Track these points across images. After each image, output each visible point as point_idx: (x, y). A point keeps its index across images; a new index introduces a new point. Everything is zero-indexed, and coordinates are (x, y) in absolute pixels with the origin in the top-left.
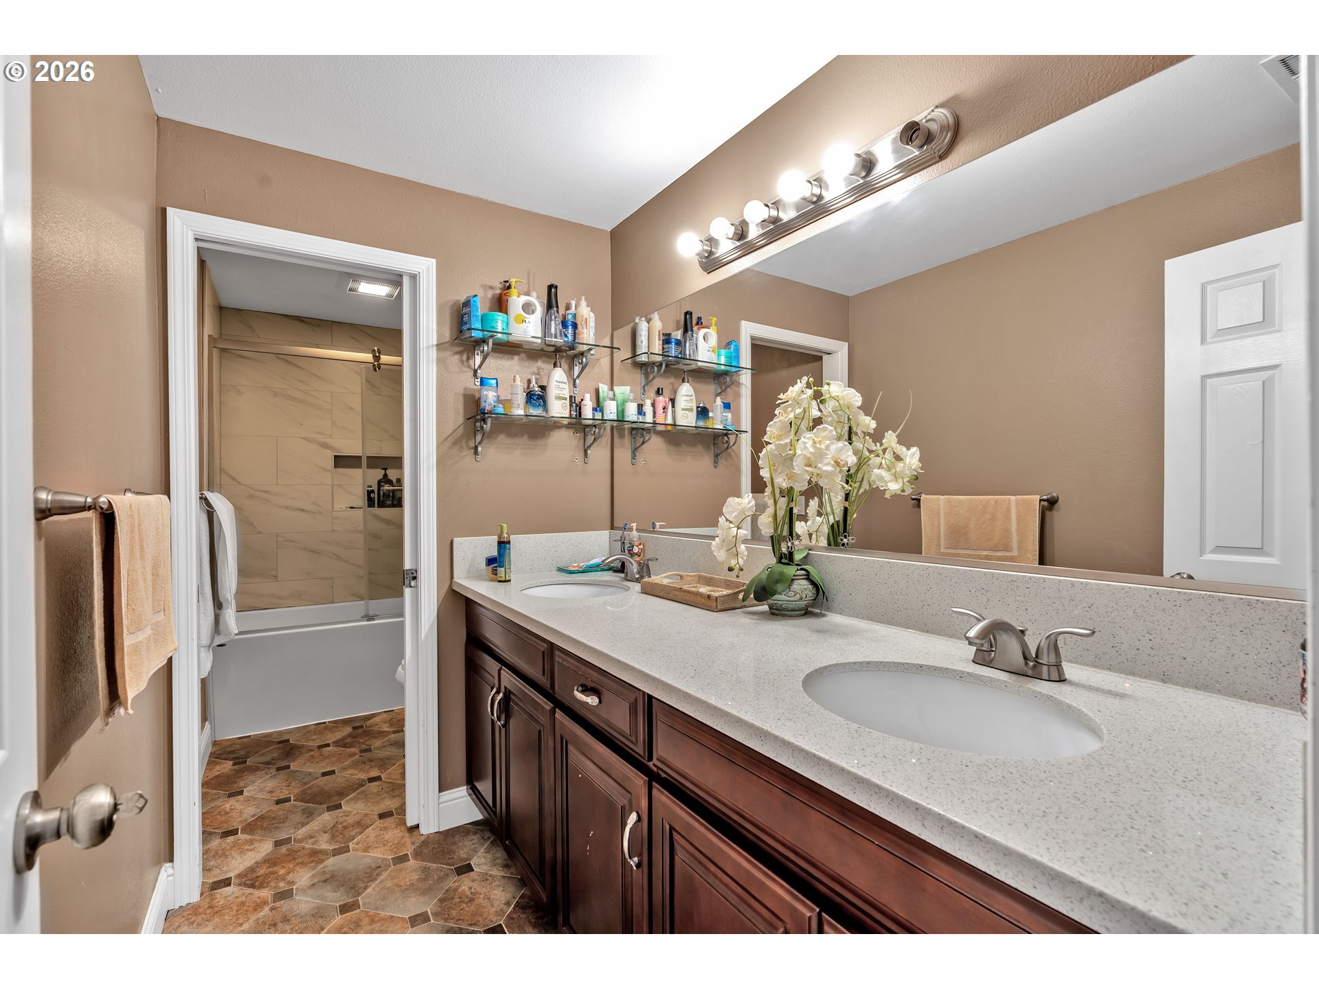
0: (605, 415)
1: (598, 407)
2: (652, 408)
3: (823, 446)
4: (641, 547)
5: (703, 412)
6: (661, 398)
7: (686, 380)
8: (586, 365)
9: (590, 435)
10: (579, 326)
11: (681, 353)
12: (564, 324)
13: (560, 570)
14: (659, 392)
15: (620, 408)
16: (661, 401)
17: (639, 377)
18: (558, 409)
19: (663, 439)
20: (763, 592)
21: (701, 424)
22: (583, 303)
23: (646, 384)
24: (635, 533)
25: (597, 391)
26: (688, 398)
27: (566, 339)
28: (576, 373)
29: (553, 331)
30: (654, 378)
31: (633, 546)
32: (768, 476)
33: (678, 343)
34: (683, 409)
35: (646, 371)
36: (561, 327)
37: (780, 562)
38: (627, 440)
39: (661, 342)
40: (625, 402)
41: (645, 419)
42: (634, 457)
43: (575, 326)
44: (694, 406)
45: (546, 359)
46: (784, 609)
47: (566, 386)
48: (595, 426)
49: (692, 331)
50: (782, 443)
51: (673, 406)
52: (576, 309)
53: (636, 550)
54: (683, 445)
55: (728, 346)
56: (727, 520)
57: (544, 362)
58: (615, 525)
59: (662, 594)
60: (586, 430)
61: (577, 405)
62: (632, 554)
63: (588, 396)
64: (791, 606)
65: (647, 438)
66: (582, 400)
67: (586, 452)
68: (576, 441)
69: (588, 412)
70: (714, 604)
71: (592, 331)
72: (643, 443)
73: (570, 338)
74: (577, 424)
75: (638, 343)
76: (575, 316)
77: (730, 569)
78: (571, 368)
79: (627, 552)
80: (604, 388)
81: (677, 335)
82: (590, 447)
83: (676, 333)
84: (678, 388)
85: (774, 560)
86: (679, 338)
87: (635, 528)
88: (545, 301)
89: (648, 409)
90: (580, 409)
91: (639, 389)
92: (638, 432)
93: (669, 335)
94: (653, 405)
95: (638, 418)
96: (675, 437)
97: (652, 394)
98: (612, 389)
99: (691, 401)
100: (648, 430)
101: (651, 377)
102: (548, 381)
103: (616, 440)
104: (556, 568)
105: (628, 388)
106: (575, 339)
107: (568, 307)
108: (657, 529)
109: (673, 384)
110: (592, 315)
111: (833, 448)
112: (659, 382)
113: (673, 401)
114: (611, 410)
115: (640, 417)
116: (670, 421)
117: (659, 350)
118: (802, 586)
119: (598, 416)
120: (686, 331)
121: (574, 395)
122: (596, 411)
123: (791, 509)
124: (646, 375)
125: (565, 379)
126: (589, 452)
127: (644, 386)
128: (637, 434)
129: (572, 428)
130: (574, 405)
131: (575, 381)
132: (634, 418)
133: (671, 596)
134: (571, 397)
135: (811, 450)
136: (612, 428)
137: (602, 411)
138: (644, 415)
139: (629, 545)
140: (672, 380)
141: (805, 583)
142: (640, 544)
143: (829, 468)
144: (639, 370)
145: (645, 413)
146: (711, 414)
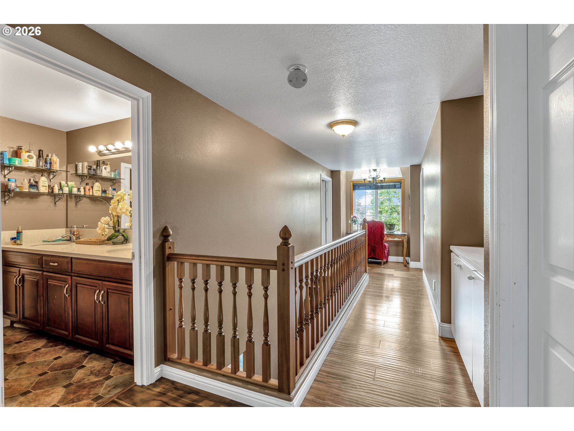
0: (64, 192)
1: (61, 188)
2: (84, 190)
3: (124, 206)
4: (78, 232)
5: (104, 192)
6: (88, 186)
7: (97, 181)
8: (55, 176)
9: (57, 198)
10: (53, 164)
11: (95, 173)
12: (46, 162)
13: (44, 241)
14: (87, 184)
15: (70, 189)
16: (88, 187)
17: (79, 179)
18: (43, 189)
19: (89, 199)
20: (109, 239)
21: (104, 195)
22: (54, 155)
23: (82, 182)
24: (75, 228)
25: (60, 184)
26: (98, 187)
27: (46, 167)
28: (51, 177)
29: (41, 165)
30: (84, 180)
31: (74, 232)
32: (111, 212)
33: (94, 170)
34: (96, 190)
35: (82, 177)
36: (45, 164)
37: (115, 232)
38: (73, 199)
39: (87, 169)
40: (72, 187)
41: (81, 193)
42: (76, 204)
43: (51, 163)
44: (101, 190)
45: (37, 172)
46: (116, 243)
47: (47, 183)
48: (59, 195)
49: (100, 166)
50: (114, 205)
51: (92, 189)
52: (51, 157)
53: (75, 233)
54: (97, 201)
55: (115, 171)
56: (101, 223)
57: (37, 173)
58: (68, 227)
59: (82, 243)
60: (56, 196)
61: (51, 188)
62: (74, 235)
63: (56, 186)
64: (117, 242)
65: (82, 199)
66: (54, 186)
67: (55, 203)
68: (51, 200)
69: (56, 190)
70: (97, 243)
71: (58, 165)
72: (80, 200)
73: (49, 167)
74: (51, 193)
75: (78, 169)
76: (50, 159)
77: (103, 235)
78: (49, 175)
79: (72, 234)
80: (63, 183)
81: (94, 167)
82: (57, 201)
83: (94, 166)
84: (95, 183)
85: (114, 232)
86: (95, 168)
87: (75, 227)
88: (38, 154)
89: (82, 190)
90: (53, 189)
91: (79, 183)
92: (78, 198)
93: (91, 167)
94: (84, 189)
95: (78, 193)
96: (93, 199)
97: (84, 185)
98: (67, 183)
99: (99, 188)
100: (82, 197)
101: (84, 179)
102: (39, 180)
103: (69, 199)
104: (42, 241)
105: (74, 183)
106: (50, 167)
107: (47, 156)
108: (84, 227)
109: (93, 182)
110: (58, 159)
111: (126, 206)
112: (87, 181)
113: (92, 187)
114: (66, 190)
115: (79, 192)
116: (91, 193)
117: (86, 172)
118: (120, 237)
119: (61, 192)
120: (97, 166)
121: (50, 184)
122: (60, 190)
123: (118, 220)
124: (82, 179)
125: (46, 180)
126: (57, 203)
127: (81, 182)
128: (77, 198)
129: (49, 195)
130: (50, 188)
131: (50, 180)
132: (76, 193)
133: (85, 243)
134: (49, 185)
135: (121, 207)
136: (67, 196)
137: (62, 190)
138: (80, 192)
139: (73, 232)
140: (93, 180)
141: (121, 237)
142: (77, 232)
143: (124, 211)
144: (79, 177)
145: (80, 191)
146: (107, 192)
